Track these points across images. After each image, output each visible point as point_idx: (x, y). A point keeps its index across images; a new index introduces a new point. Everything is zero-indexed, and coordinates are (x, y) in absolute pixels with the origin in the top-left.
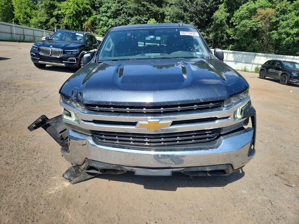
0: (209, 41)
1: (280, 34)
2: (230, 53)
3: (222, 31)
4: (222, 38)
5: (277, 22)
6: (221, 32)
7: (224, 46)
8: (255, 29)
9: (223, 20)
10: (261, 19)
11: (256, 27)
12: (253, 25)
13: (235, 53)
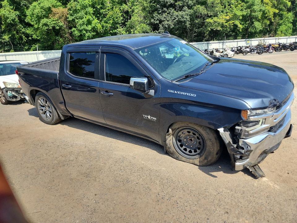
0: (5, 44)
1: (81, 31)
2: (39, 54)
3: (17, 31)
4: (21, 38)
5: (73, 20)
6: (17, 33)
7: (26, 48)
8: (58, 28)
9: (15, 19)
10: (60, 18)
11: (57, 26)
12: (54, 24)
13: (46, 53)
